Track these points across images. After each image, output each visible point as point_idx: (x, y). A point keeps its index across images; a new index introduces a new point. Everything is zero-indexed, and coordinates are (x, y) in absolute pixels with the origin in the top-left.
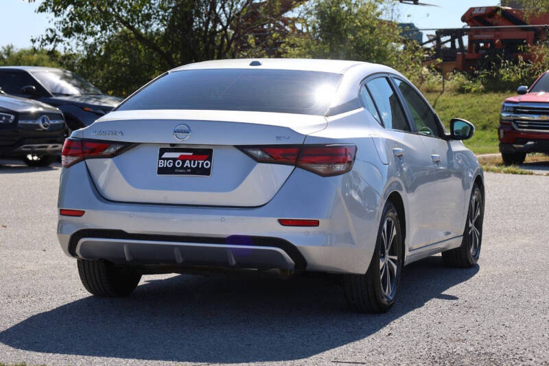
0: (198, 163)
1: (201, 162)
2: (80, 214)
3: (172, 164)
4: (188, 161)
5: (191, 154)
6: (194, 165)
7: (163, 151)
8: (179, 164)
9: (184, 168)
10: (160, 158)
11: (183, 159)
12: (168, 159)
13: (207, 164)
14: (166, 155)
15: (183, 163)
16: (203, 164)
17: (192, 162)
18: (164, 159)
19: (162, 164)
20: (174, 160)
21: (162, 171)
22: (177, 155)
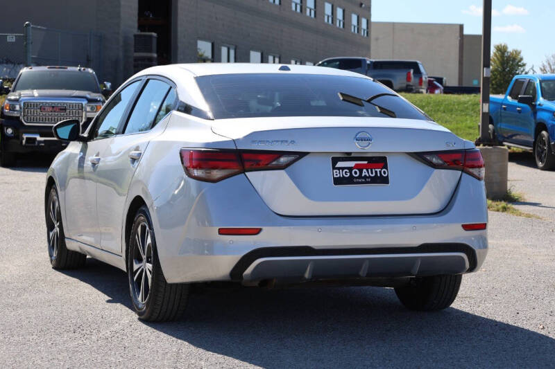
0: (376, 172)
1: (378, 170)
2: (257, 232)
3: (349, 174)
4: (365, 170)
5: (366, 162)
6: (372, 173)
7: (335, 161)
8: (356, 173)
9: (363, 178)
10: (334, 168)
11: (360, 168)
12: (343, 169)
13: (385, 173)
14: (340, 164)
15: (361, 172)
16: (380, 172)
17: (370, 170)
18: (339, 169)
19: (337, 174)
20: (350, 169)
21: (338, 181)
22: (352, 164)
